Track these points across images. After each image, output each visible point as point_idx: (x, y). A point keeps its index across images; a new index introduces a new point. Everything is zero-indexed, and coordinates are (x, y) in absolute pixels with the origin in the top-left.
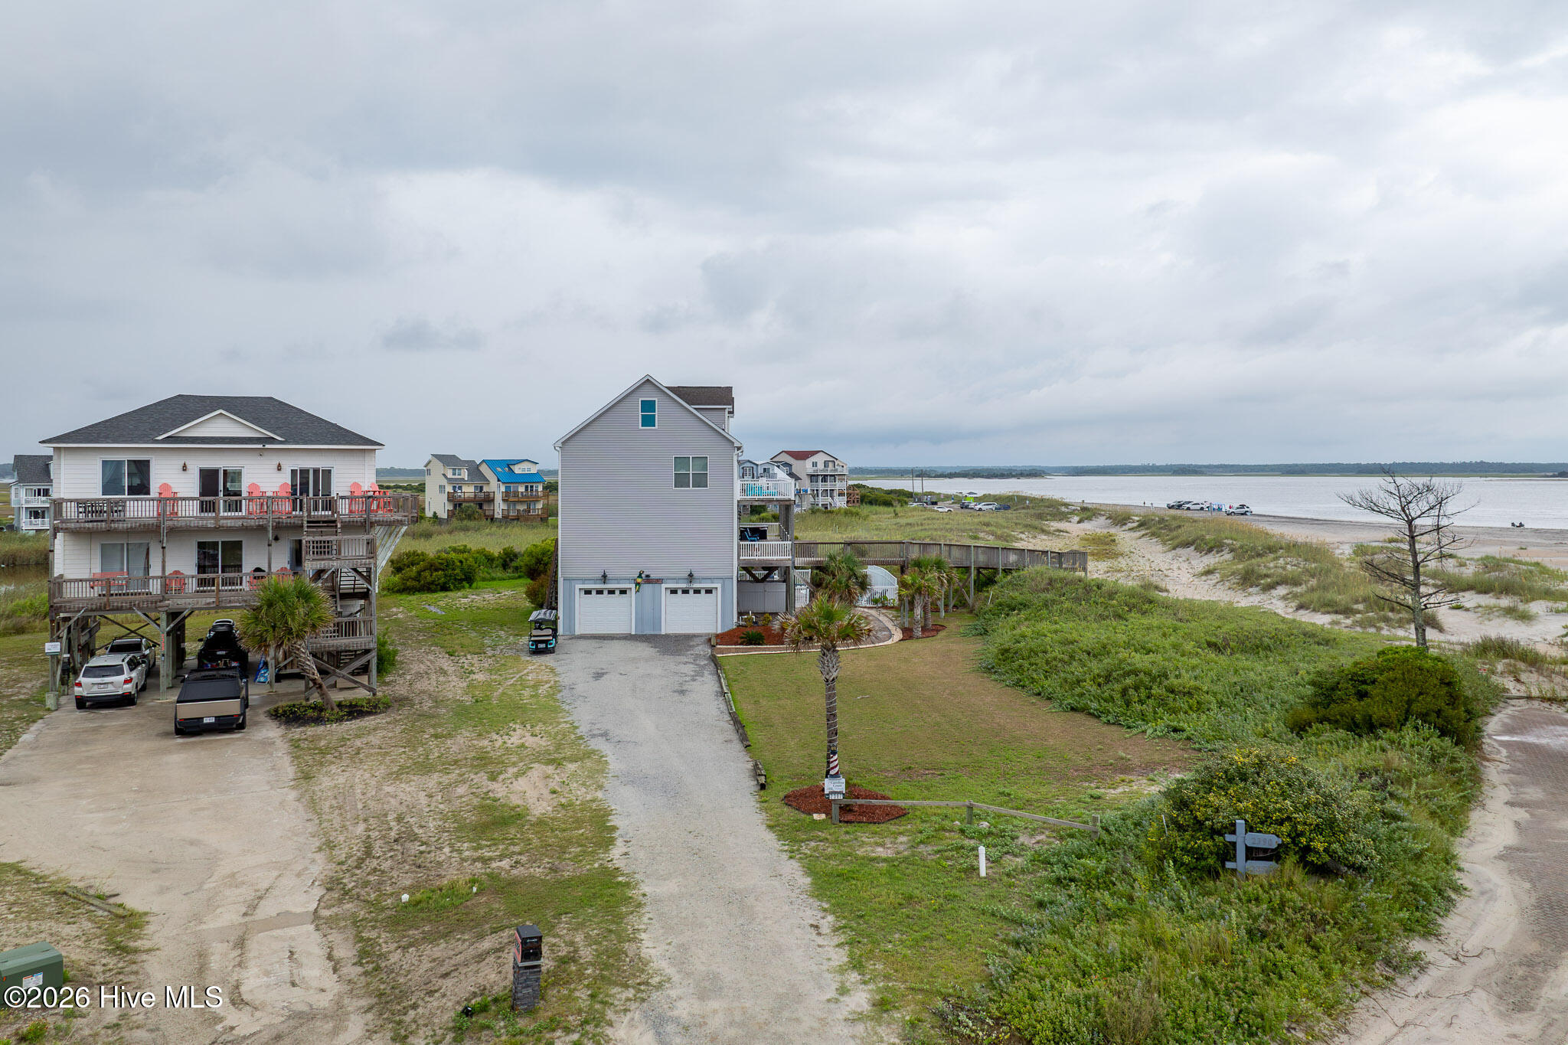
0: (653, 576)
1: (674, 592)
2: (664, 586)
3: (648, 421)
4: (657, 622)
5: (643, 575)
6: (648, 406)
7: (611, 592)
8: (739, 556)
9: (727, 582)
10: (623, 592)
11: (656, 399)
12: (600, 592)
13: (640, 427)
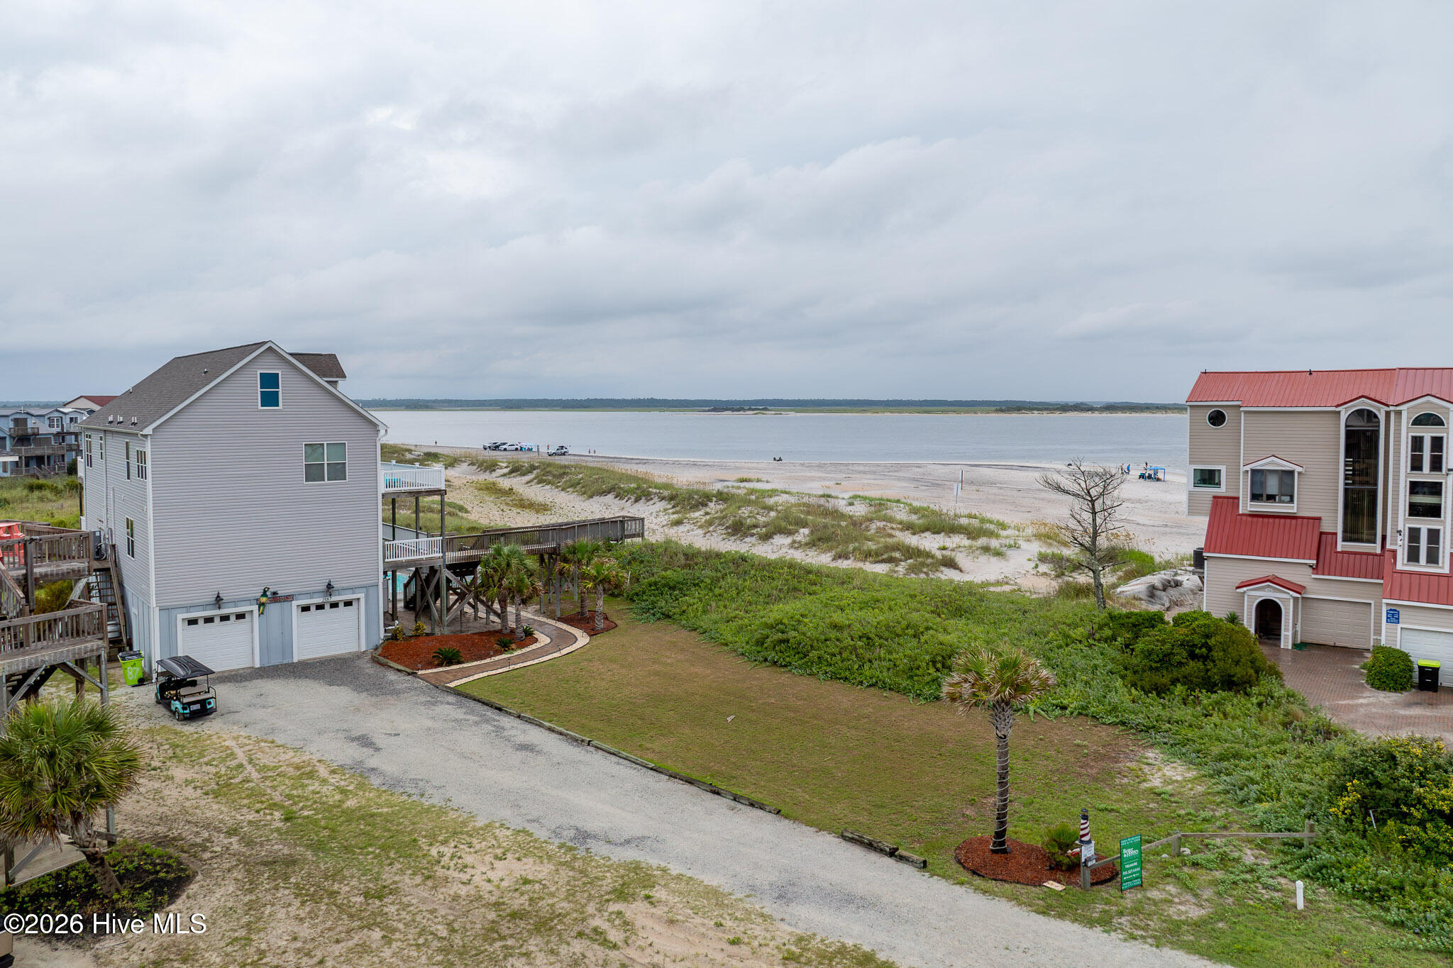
0: (281, 593)
1: (306, 609)
2: (295, 603)
3: (270, 399)
4: (287, 647)
5: (268, 593)
6: (270, 381)
7: (225, 618)
8: (384, 558)
9: (372, 590)
10: (240, 616)
11: (279, 371)
12: (209, 620)
13: (260, 408)
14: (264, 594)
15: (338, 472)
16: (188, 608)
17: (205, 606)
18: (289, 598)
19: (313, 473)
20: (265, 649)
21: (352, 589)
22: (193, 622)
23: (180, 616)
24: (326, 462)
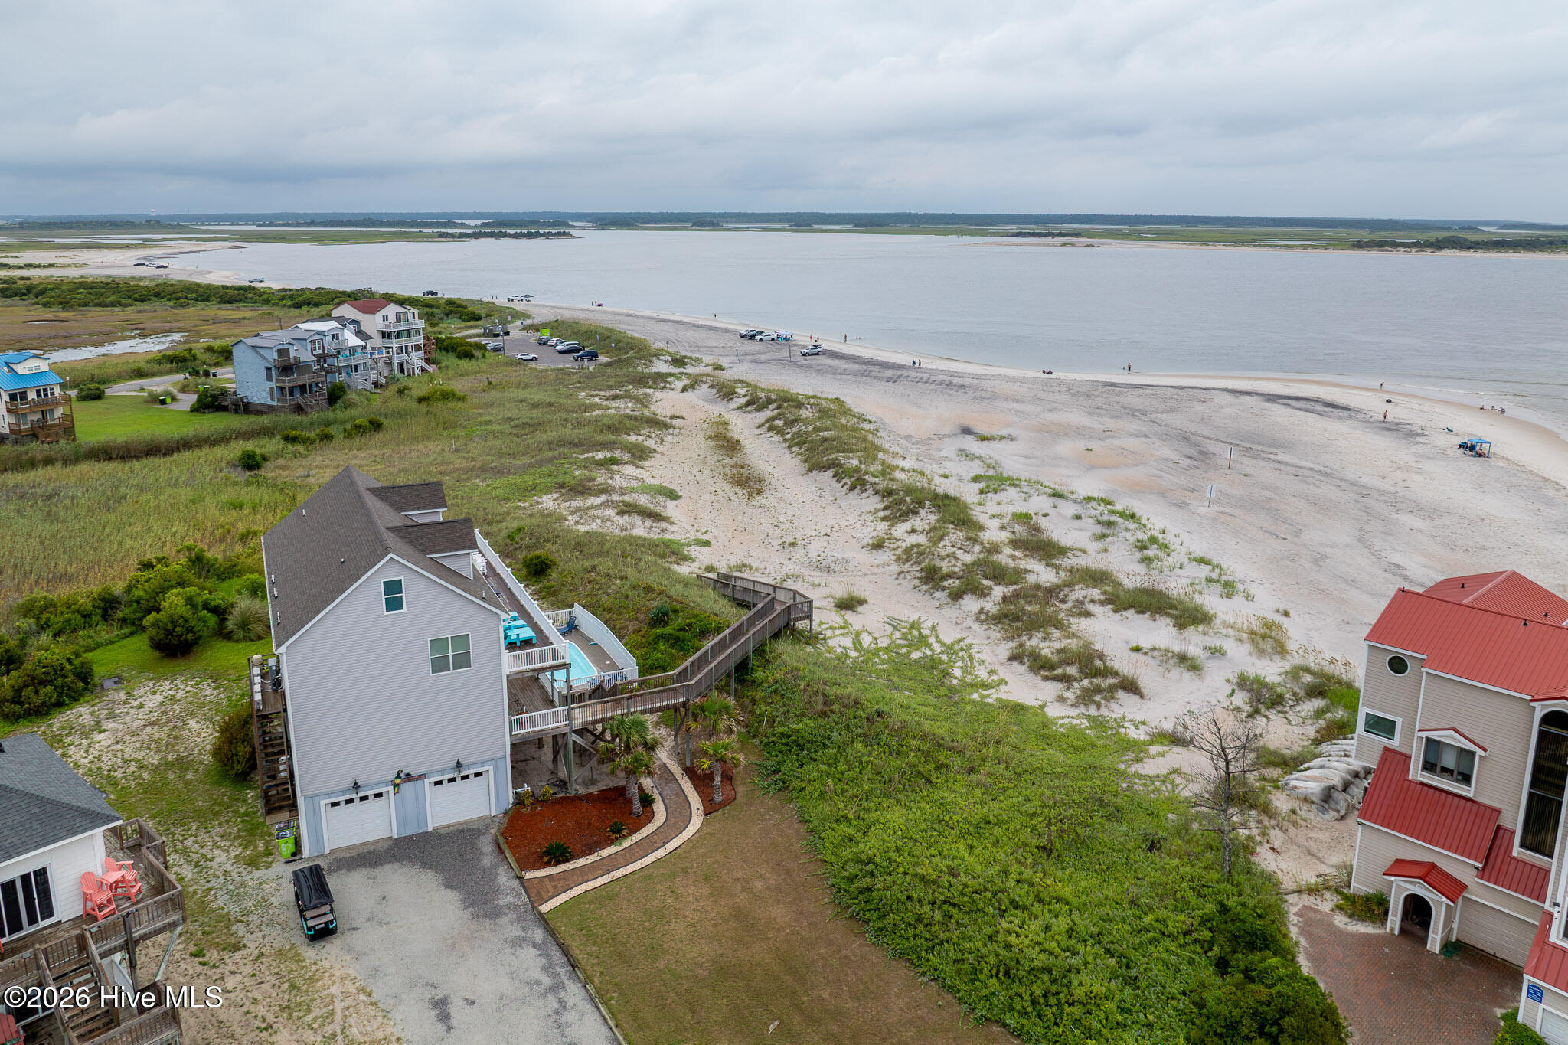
0: (413, 773)
1: (439, 783)
2: (427, 780)
3: (394, 604)
4: (422, 818)
5: (402, 775)
6: (393, 587)
7: (363, 799)
8: (511, 732)
9: (500, 761)
10: (378, 796)
11: (402, 578)
12: (350, 801)
13: (386, 615)
14: (398, 776)
15: (463, 661)
16: (330, 795)
17: (344, 792)
18: (421, 777)
19: (439, 665)
20: (402, 822)
21: (482, 763)
22: (336, 804)
23: (323, 802)
24: (451, 654)
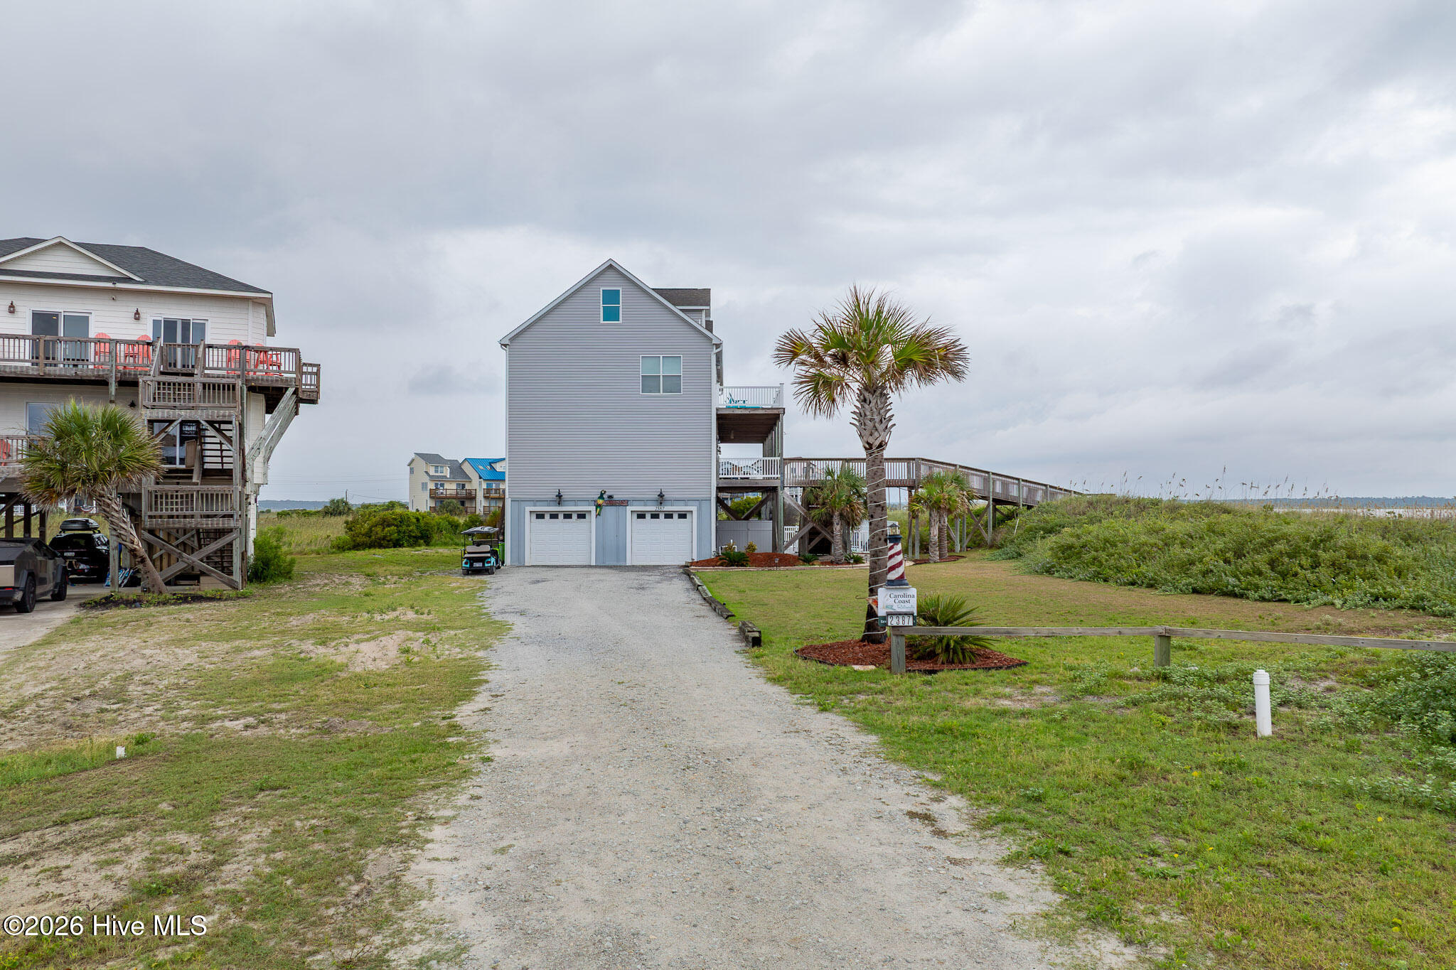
0: (616, 497)
1: (641, 516)
2: (629, 509)
3: (611, 314)
4: (621, 550)
5: (605, 496)
6: (611, 297)
7: (568, 516)
8: (718, 474)
9: (704, 504)
10: (582, 516)
11: (620, 289)
12: (554, 516)
13: (602, 322)
14: (601, 497)
15: (673, 384)
16: (535, 502)
17: (549, 502)
18: (624, 503)
19: (650, 385)
20: (601, 548)
21: (685, 501)
22: (540, 516)
23: (528, 509)
24: (661, 374)
